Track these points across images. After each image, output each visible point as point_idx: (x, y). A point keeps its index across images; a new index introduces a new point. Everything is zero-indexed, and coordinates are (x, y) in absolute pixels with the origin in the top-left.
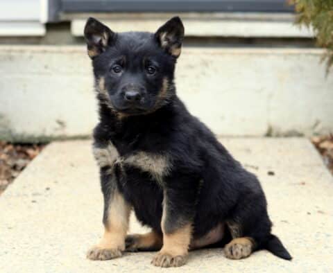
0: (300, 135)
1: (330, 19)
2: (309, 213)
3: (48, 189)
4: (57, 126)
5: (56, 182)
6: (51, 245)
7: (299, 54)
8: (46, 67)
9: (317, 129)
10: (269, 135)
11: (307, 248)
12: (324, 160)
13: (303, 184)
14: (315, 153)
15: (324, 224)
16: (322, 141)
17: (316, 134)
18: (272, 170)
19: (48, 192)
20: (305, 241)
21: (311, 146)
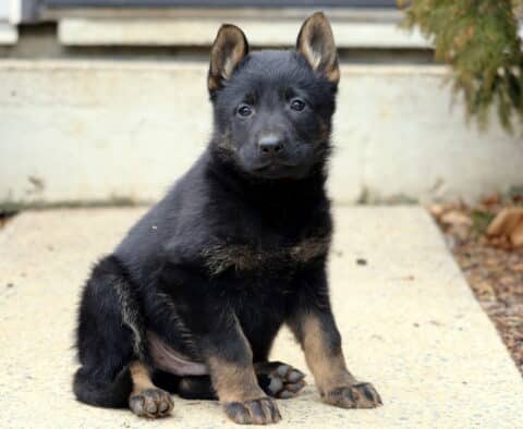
0: (412, 202)
1: (452, 18)
2: (417, 325)
3: (10, 286)
4: (31, 186)
5: (23, 275)
6: (10, 374)
7: (411, 75)
8: (14, 94)
9: (440, 192)
10: (363, 201)
11: (411, 380)
12: (447, 241)
13: (412, 278)
14: (434, 229)
15: (438, 342)
16: (446, 211)
17: (438, 201)
18: (364, 257)
19: (11, 291)
20: (407, 368)
21: (428, 220)
